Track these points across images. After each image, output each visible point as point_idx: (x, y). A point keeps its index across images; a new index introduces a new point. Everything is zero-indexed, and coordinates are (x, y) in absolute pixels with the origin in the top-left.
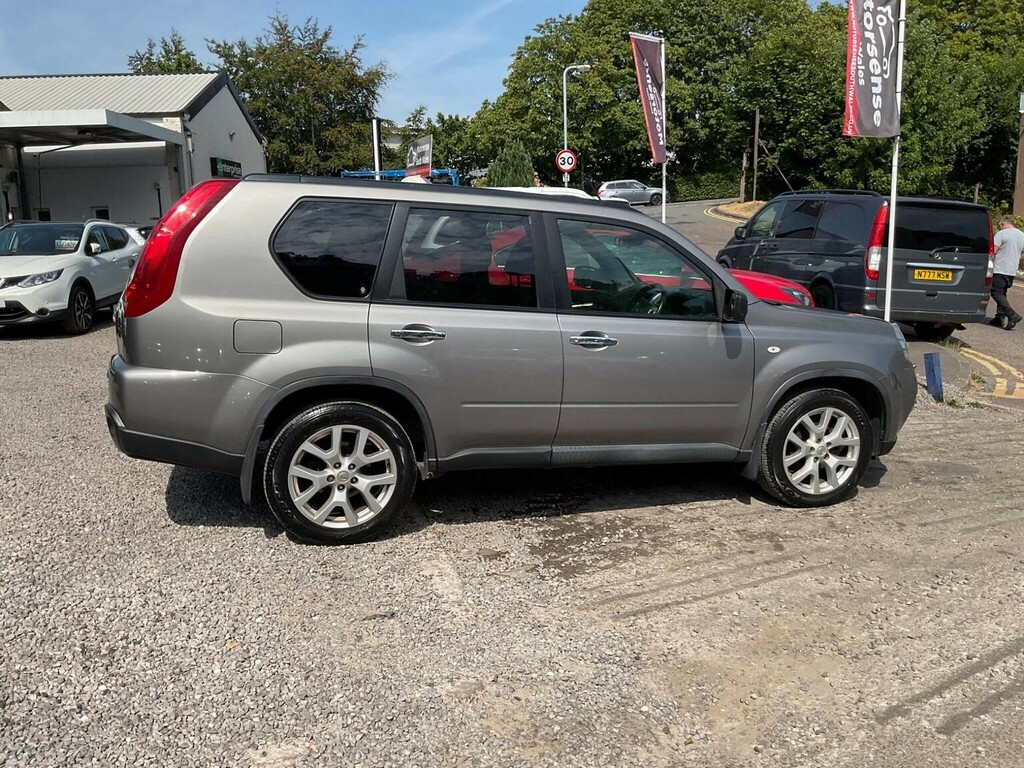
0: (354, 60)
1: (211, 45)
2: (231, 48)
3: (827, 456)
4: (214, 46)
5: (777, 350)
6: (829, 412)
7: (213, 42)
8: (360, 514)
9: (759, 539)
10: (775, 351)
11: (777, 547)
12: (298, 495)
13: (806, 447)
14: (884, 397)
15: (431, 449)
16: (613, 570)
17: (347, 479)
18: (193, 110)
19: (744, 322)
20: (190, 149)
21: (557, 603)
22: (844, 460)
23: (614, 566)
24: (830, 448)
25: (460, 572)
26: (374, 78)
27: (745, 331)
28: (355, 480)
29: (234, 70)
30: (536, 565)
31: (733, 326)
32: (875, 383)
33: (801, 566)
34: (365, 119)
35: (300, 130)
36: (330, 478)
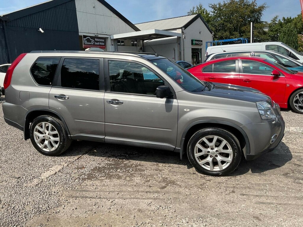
0: (255, 4)
1: (209, 5)
2: (216, 5)
3: (216, 156)
4: (211, 6)
5: (188, 110)
6: (216, 138)
7: (211, 4)
8: (53, 148)
9: (165, 183)
10: (188, 111)
11: (163, 187)
12: (37, 140)
13: (204, 151)
14: (243, 134)
15: (68, 132)
16: (99, 181)
17: (47, 138)
18: (186, 26)
19: (176, 98)
20: (184, 38)
21: (65, 187)
22: (225, 159)
23: (103, 180)
24: (218, 153)
25: (61, 170)
26: (261, 8)
27: (176, 102)
28: (50, 138)
29: (216, 12)
30: (85, 174)
31: (172, 100)
32: (238, 128)
33: (157, 197)
34: (257, 22)
35: (234, 27)
36: (44, 137)
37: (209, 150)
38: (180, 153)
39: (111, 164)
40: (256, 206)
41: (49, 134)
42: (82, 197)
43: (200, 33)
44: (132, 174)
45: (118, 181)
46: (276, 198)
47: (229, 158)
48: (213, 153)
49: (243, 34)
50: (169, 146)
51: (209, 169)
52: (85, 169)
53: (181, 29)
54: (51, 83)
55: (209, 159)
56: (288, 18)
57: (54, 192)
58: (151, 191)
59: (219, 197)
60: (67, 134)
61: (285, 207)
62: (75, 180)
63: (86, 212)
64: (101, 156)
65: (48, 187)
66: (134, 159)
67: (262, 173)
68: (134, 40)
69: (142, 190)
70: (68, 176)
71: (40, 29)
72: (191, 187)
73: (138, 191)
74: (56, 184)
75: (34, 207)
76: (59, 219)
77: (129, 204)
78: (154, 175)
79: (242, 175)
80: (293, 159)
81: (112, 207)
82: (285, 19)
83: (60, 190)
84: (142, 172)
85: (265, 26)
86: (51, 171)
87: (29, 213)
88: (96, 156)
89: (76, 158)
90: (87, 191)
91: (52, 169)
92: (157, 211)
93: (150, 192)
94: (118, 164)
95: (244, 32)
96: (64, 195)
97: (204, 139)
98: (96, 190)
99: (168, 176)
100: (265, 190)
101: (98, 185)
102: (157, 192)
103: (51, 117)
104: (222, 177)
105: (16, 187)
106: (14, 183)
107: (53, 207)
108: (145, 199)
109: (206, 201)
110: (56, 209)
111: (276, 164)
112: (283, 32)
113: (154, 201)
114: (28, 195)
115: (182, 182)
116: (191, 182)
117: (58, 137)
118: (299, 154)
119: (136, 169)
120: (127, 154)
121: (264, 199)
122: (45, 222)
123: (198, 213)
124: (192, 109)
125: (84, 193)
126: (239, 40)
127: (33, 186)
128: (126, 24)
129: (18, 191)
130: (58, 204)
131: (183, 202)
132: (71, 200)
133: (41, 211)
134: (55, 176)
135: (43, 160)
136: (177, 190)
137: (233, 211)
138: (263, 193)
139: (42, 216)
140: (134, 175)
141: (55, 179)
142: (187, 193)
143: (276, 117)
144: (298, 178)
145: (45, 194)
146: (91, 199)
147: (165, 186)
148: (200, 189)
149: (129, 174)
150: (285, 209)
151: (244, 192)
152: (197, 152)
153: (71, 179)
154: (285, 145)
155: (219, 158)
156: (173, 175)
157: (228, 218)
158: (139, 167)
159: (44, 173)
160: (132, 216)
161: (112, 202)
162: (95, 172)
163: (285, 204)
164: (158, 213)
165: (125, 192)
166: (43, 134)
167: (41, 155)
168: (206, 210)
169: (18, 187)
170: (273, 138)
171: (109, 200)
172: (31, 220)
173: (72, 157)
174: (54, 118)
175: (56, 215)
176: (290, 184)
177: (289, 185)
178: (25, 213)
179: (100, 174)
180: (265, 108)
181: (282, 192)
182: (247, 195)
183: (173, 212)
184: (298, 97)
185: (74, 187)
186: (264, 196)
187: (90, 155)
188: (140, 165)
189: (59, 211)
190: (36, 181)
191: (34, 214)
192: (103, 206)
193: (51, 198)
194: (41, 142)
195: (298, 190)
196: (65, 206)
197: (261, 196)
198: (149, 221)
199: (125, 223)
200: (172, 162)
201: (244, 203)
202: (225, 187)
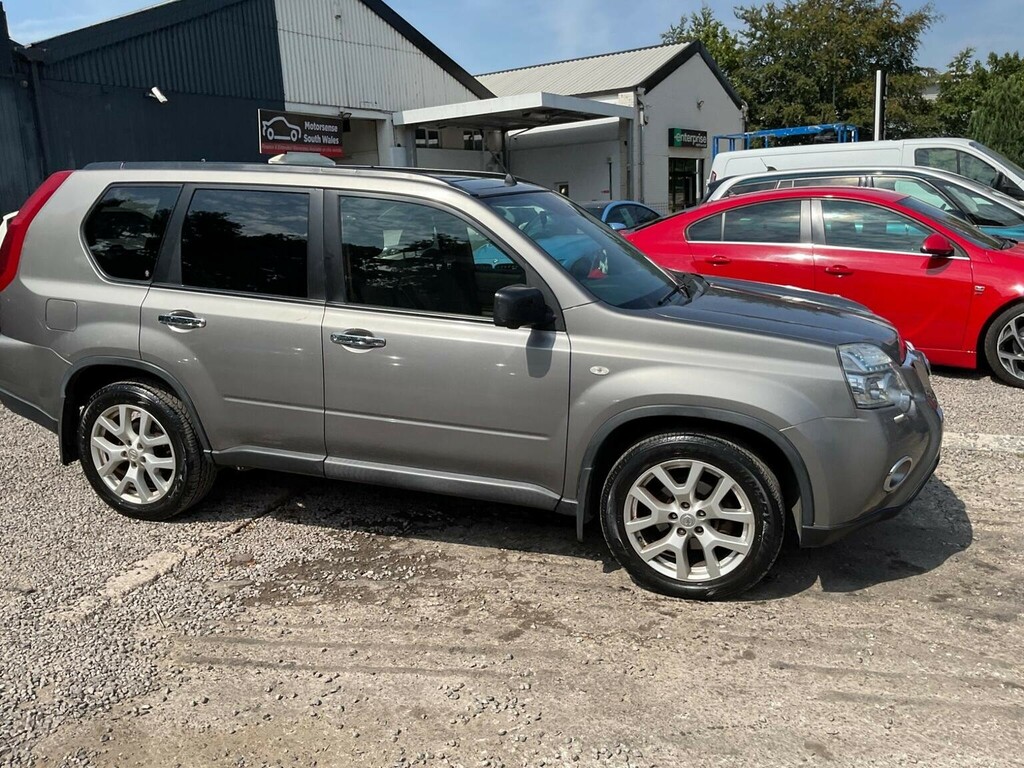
0: (893, 7)
1: (736, 11)
2: (759, 12)
3: (699, 530)
4: (742, 12)
5: (605, 371)
6: (697, 467)
7: (742, 9)
8: (154, 493)
9: (519, 618)
10: (602, 373)
11: (510, 634)
12: (103, 464)
13: (658, 511)
14: (790, 458)
15: (203, 440)
16: (299, 609)
17: (136, 457)
18: (651, 83)
19: (564, 329)
20: (642, 122)
21: (179, 627)
22: (727, 541)
23: (312, 604)
24: (703, 519)
25: (174, 570)
26: (915, 23)
27: (562, 342)
28: (144, 459)
29: (759, 34)
30: (253, 583)
31: (550, 334)
32: (771, 436)
33: (484, 667)
34: (901, 70)
35: (821, 89)
36: (124, 454)
37: (674, 508)
38: (575, 518)
39: (346, 552)
40: (819, 706)
41: (140, 446)
42: (233, 663)
43: (699, 105)
44: (411, 588)
45: (363, 610)
46: (893, 679)
47: (743, 537)
48: (688, 521)
49: (849, 112)
50: (538, 494)
51: (673, 575)
52: (258, 566)
53: (632, 93)
54: (147, 273)
55: (675, 541)
56: (1007, 55)
57: (143, 644)
58: (468, 645)
59: (696, 671)
60: (199, 447)
61: (920, 713)
62: (219, 603)
63: (237, 713)
64: (316, 522)
65: (125, 626)
66: (427, 535)
67: (857, 593)
68: (473, 131)
69: (439, 641)
70: (197, 589)
71: (155, 90)
72: (606, 636)
73: (423, 647)
74: (151, 614)
75: (66, 693)
76: (143, 735)
77: (384, 689)
78: (486, 592)
79: (787, 599)
80: (973, 547)
81: (327, 698)
82: (996, 60)
83: (164, 637)
84: (445, 582)
85: (926, 84)
86: (143, 572)
87: (47, 712)
88: (299, 523)
89: (232, 527)
90: (252, 642)
91: (145, 563)
92: (478, 715)
93: (463, 650)
94: (370, 552)
95: (854, 104)
96: (171, 654)
97: (658, 471)
98: (284, 639)
99: (532, 598)
100: (859, 653)
101: (293, 621)
102: (488, 651)
103: (149, 387)
104: (718, 603)
105: (17, 623)
106: (13, 609)
107: (129, 694)
108: (444, 675)
109: (650, 685)
110: (140, 700)
111: (913, 563)
112: (986, 105)
113: (471, 682)
114: (53, 649)
115: (576, 618)
116: (608, 620)
117: (170, 455)
118: (998, 529)
119: (430, 569)
120: (406, 516)
121: (850, 684)
122: (94, 745)
123: (618, 726)
124: (618, 366)
125: (240, 648)
126: (825, 132)
127: (73, 620)
128: (448, 77)
129: (22, 637)
130: (147, 684)
131: (572, 688)
132: (196, 670)
133: (87, 705)
134: (151, 588)
135: (119, 532)
136: (557, 643)
137: (736, 723)
138: (851, 662)
139: (90, 722)
140: (419, 589)
141: (151, 597)
142: (588, 656)
143: (911, 398)
144: (983, 614)
145: (112, 647)
146: (262, 670)
147: (517, 630)
148: (637, 641)
149: (403, 587)
150: (921, 720)
151: (786, 655)
152: (635, 514)
153: (204, 600)
154: (955, 496)
155: (709, 538)
156: (550, 593)
157: (719, 745)
158: (440, 564)
159: (117, 576)
160: (391, 732)
161: (331, 680)
162: (286, 578)
163: (922, 704)
164: (479, 725)
165: (378, 647)
166: (122, 444)
167: (115, 514)
168: (647, 715)
169: (23, 622)
170: (897, 471)
171: (320, 676)
172: (52, 738)
173: (218, 524)
174: (156, 391)
175: (136, 720)
176: (950, 631)
177: (946, 635)
178: (34, 711)
179: (303, 584)
180: (868, 368)
181: (919, 660)
182: (794, 667)
183: (532, 721)
184: (1014, 331)
185: (211, 627)
186: (853, 672)
187: (280, 520)
188: (443, 556)
189: (147, 707)
190: (85, 604)
191: (63, 718)
192: (296, 695)
193: (128, 661)
194: (115, 472)
195: (977, 652)
196: (169, 692)
197: (845, 672)
198: (446, 748)
199: (363, 755)
200: (553, 548)
201: (780, 697)
202: (721, 637)
